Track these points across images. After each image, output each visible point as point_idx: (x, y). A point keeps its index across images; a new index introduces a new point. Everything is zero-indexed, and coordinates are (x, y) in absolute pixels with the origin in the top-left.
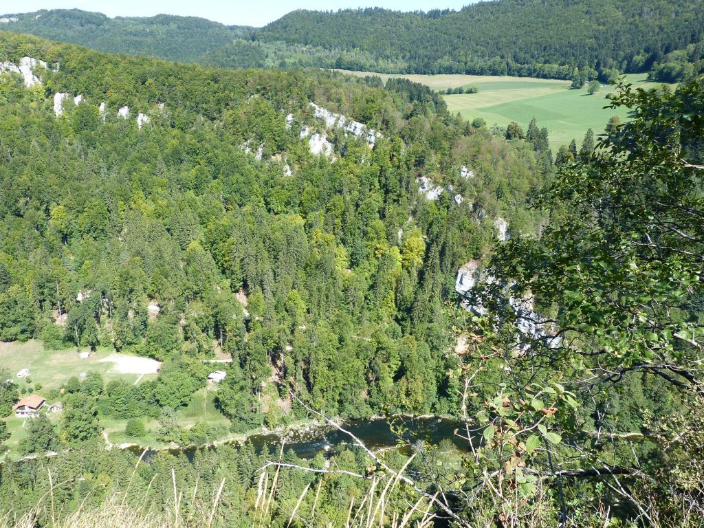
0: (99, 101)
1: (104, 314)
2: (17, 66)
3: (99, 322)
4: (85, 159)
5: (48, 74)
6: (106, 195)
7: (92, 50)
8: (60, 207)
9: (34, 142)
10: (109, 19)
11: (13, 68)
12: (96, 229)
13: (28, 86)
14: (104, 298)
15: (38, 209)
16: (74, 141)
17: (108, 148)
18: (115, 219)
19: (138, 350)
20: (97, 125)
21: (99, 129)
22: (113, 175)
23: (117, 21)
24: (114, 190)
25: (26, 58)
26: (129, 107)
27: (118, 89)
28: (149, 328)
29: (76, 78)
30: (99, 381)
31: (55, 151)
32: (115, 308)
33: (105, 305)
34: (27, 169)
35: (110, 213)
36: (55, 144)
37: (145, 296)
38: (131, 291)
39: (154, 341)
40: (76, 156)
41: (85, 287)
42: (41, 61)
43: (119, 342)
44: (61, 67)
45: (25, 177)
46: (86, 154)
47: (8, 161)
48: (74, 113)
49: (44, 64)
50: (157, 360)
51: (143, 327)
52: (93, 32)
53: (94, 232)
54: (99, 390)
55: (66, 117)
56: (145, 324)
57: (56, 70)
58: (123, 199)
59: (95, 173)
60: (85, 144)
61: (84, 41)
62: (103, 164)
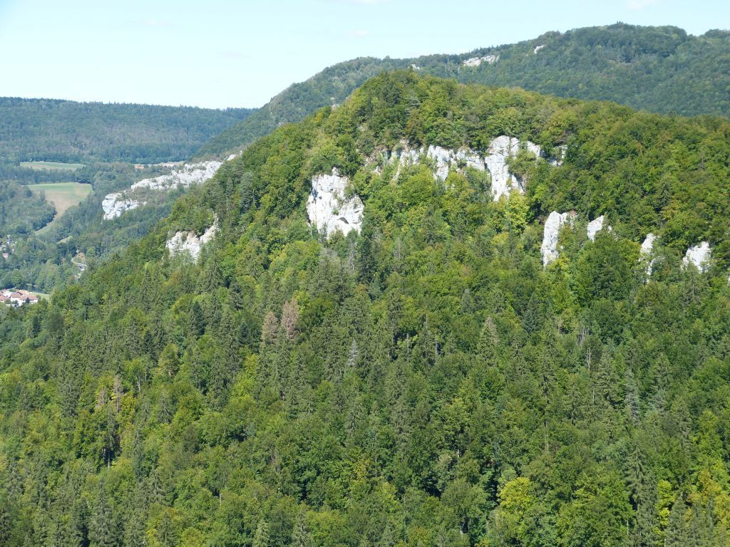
0: (643, 230)
2: (482, 157)
4: (594, 368)
5: (541, 171)
6: (631, 461)
7: (642, 113)
8: (521, 479)
9: (489, 325)
10: (692, 38)
11: (474, 162)
13: (496, 199)
15: (474, 480)
16: (574, 324)
17: (651, 344)
18: (646, 526)
20: (630, 288)
22: (654, 412)
23: (709, 41)
24: (652, 451)
25: (502, 138)
26: (713, 243)
27: (689, 201)
29: (597, 178)
31: (529, 345)
34: (467, 382)
35: (635, 508)
36: (532, 328)
40: (574, 359)
42: (529, 144)
44: (569, 153)
45: (458, 402)
46: (597, 355)
47: (431, 362)
48: (582, 258)
49: (534, 149)
52: (649, 72)
55: (564, 266)
57: (558, 160)
58: (670, 475)
59: (613, 403)
60: (597, 330)
61: (627, 94)
62: (632, 382)
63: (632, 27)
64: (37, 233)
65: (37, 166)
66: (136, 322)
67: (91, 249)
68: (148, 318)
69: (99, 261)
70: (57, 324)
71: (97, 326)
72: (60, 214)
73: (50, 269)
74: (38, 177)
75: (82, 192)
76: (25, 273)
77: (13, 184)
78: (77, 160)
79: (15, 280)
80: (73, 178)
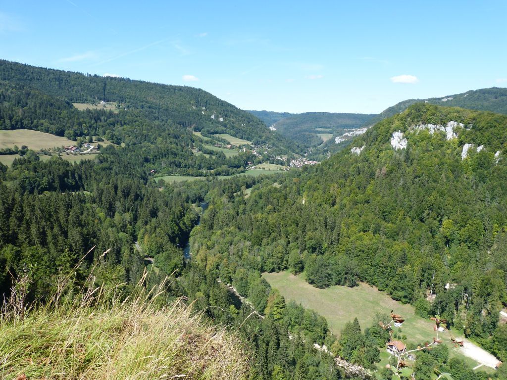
0: (496, 150)
1: (462, 304)
2: (445, 127)
3: (457, 309)
4: (476, 190)
5: (463, 132)
6: (485, 218)
7: (499, 114)
8: (450, 220)
9: (443, 176)
11: (442, 129)
12: (472, 241)
13: (448, 139)
14: (466, 293)
15: (435, 219)
16: (471, 177)
17: (495, 184)
18: (489, 237)
19: (483, 343)
20: (490, 167)
21: (491, 170)
22: (494, 204)
24: (493, 215)
25: (451, 122)
28: (497, 329)
29: (482, 134)
30: (446, 353)
31: (455, 182)
32: (472, 303)
33: (465, 298)
34: (435, 192)
35: (485, 231)
36: (457, 178)
37: (499, 302)
38: (489, 294)
39: (499, 342)
40: (470, 187)
41: (453, 280)
42: (460, 123)
43: (468, 330)
44: (473, 126)
45: (432, 197)
46: (477, 186)
47: (424, 185)
48: (474, 158)
49: (462, 125)
50: (498, 358)
51: (491, 326)
52: (503, 102)
53: (470, 242)
54: (444, 360)
55: (469, 160)
56: (494, 324)
57: (469, 128)
58: (498, 222)
59: (481, 200)
60: (478, 179)
61: (495, 109)
62: (488, 194)
63: (498, 88)
64: (319, 147)
65: (320, 129)
66: (342, 170)
67: (332, 151)
68: (345, 169)
69: (333, 154)
70: (322, 170)
71: (332, 171)
72: (324, 142)
73: (321, 156)
74: (320, 132)
75: (330, 136)
76: (315, 157)
77: (313, 134)
78: (329, 128)
79: (312, 158)
80: (328, 133)
